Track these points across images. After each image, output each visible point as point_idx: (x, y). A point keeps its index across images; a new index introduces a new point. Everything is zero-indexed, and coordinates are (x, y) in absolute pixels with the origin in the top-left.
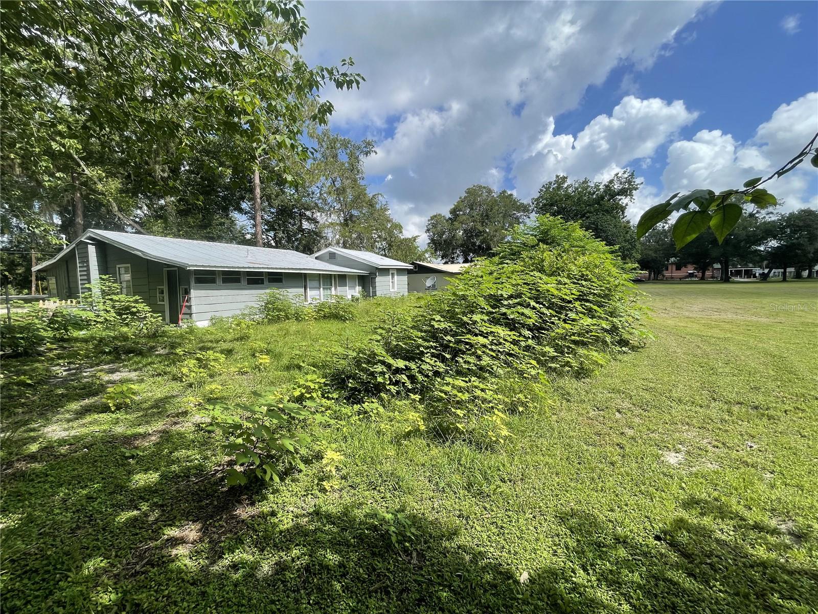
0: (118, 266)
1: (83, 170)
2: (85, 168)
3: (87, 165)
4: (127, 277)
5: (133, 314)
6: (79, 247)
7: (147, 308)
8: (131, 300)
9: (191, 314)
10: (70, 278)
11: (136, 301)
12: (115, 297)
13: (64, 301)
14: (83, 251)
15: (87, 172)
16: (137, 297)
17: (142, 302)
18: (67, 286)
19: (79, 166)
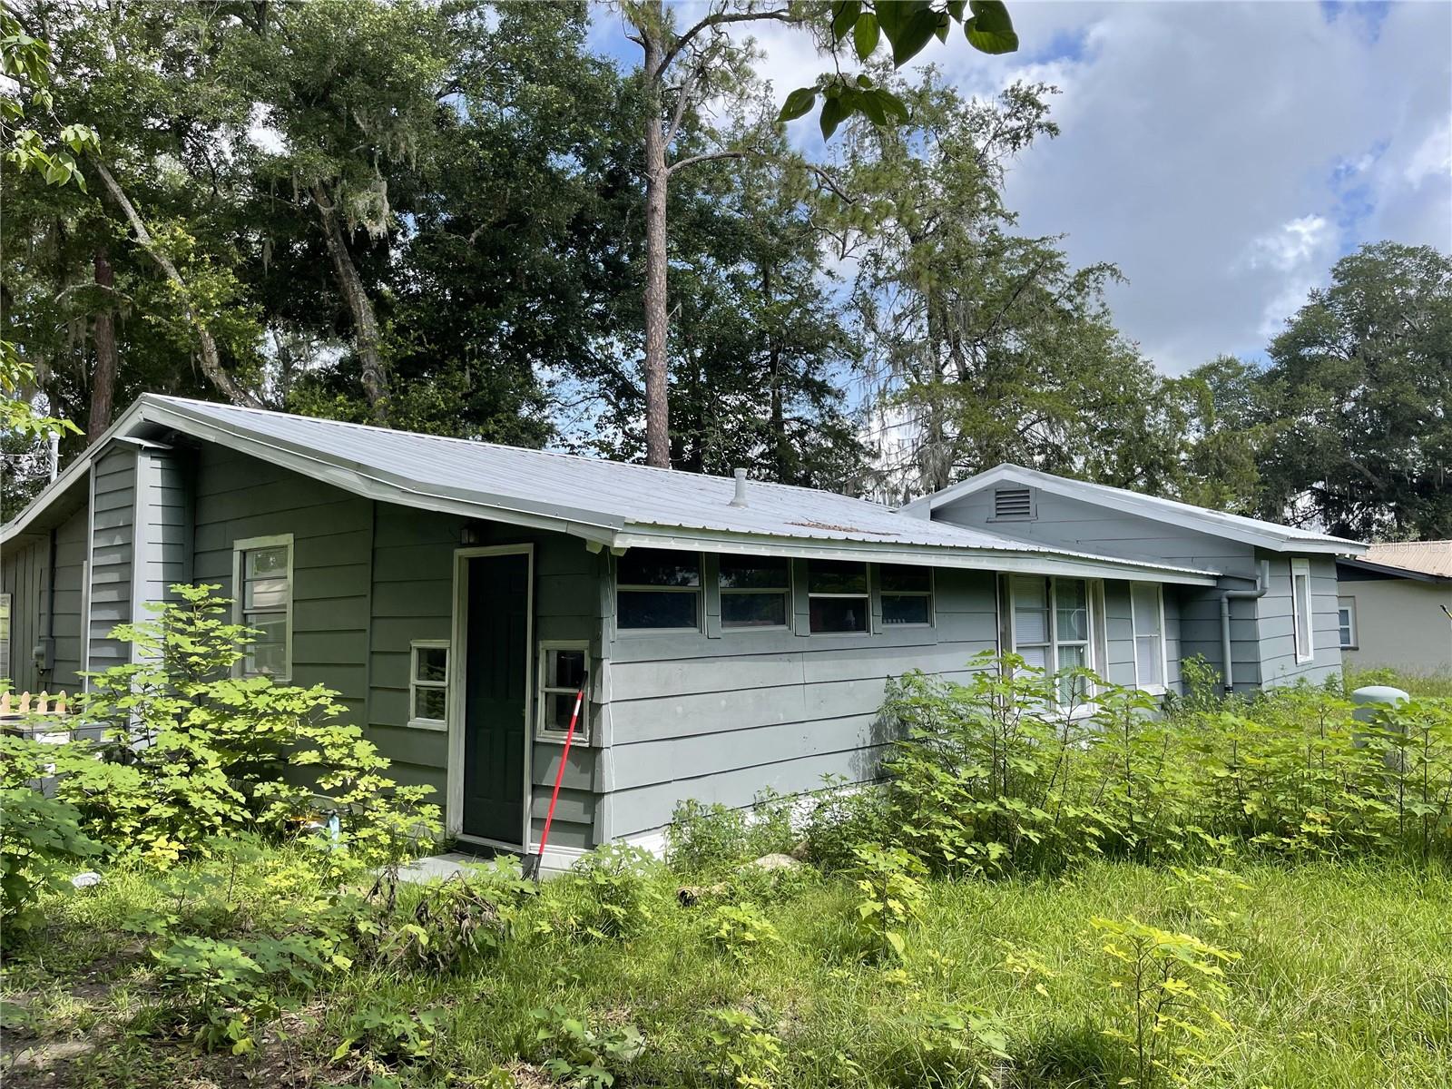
0: (240, 545)
1: (133, 233)
2: (138, 225)
3: (146, 215)
4: (271, 592)
5: (303, 776)
6: (103, 469)
7: (364, 749)
8: (297, 706)
9: (593, 798)
10: (59, 598)
11: (315, 716)
12: (227, 692)
13: (26, 697)
14: (118, 482)
15: (143, 238)
16: (322, 694)
17: (342, 720)
18: (44, 631)
19: (124, 217)
